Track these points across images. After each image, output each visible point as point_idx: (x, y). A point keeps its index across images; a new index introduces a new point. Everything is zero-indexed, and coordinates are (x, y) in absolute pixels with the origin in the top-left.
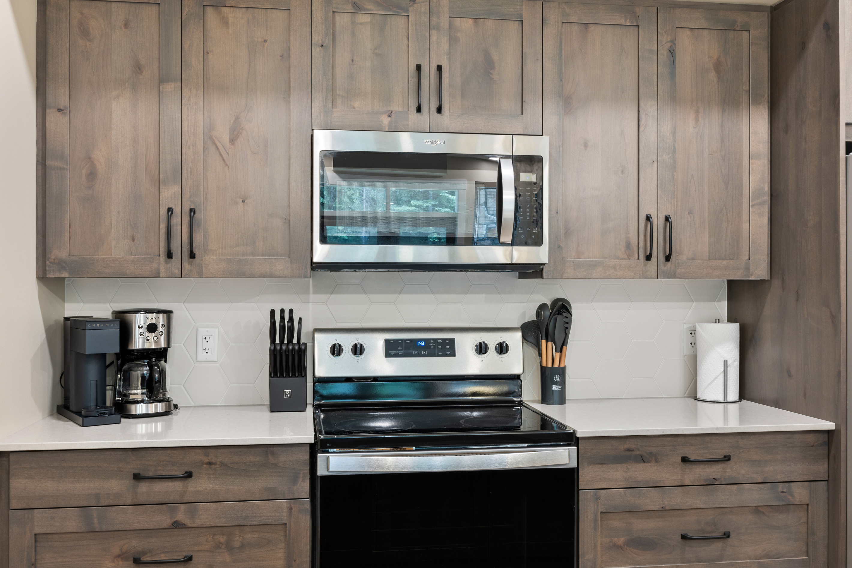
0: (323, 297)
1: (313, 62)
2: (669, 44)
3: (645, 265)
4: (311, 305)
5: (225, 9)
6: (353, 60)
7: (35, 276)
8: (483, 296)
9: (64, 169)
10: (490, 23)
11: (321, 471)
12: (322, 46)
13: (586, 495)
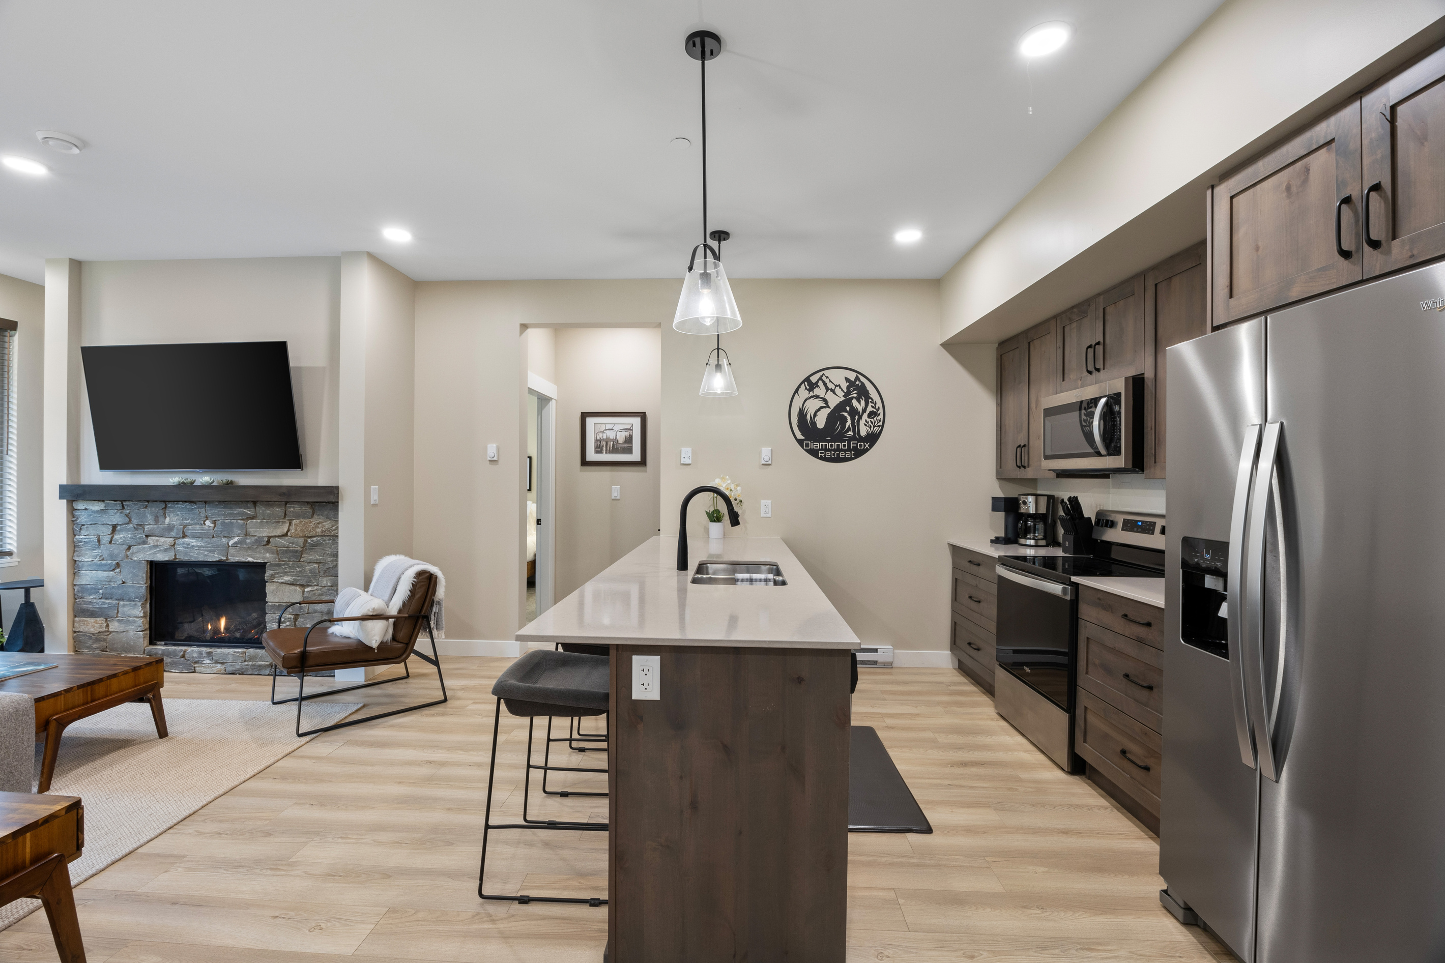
4: (1111, 495)
10: (1122, 303)
12: (1059, 348)
13: (1081, 623)
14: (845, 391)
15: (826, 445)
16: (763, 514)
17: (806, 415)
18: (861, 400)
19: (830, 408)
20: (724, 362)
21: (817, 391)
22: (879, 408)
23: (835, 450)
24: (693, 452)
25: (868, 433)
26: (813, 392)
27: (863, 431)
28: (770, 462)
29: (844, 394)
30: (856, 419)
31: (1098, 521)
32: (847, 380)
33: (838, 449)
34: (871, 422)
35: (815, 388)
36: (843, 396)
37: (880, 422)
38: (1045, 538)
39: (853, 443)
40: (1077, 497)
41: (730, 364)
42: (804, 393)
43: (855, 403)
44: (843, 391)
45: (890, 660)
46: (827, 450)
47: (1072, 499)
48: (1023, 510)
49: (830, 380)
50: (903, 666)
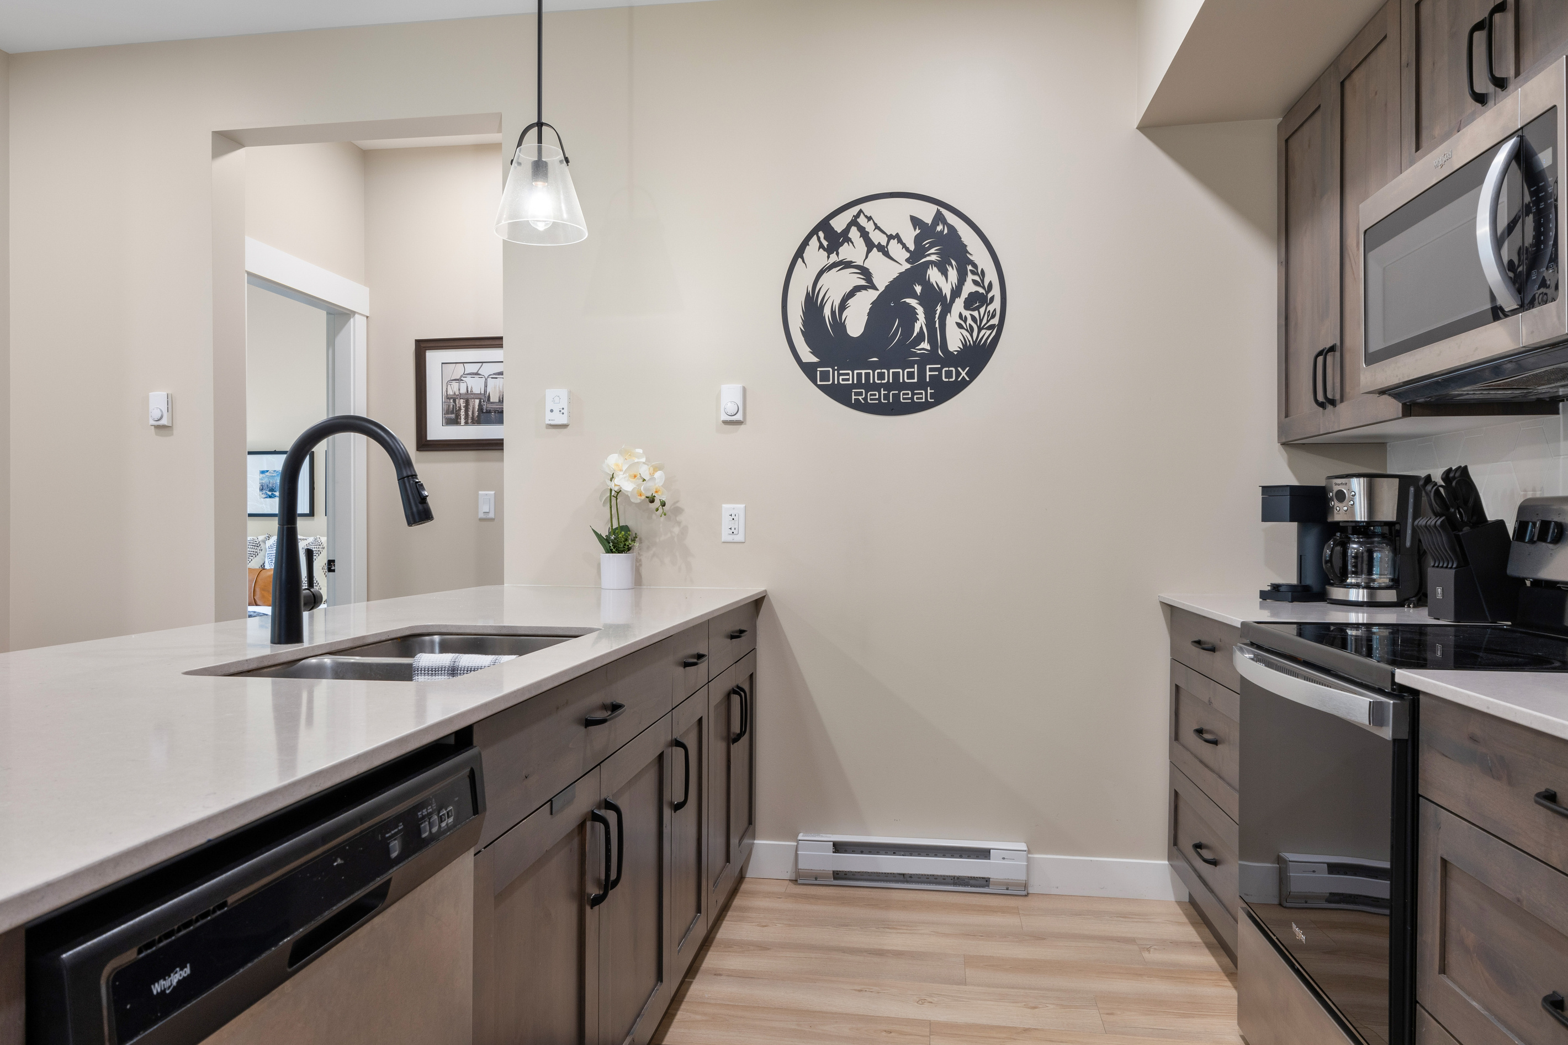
13: (1426, 810)
14: (912, 248)
15: (867, 375)
16: (726, 536)
17: (822, 306)
18: (950, 268)
19: (877, 290)
20: (552, 154)
21: (846, 252)
22: (990, 284)
23: (888, 387)
24: (572, 398)
25: (965, 345)
26: (837, 254)
27: (955, 340)
28: (739, 417)
29: (908, 255)
30: (938, 312)
31: (1522, 526)
32: (915, 221)
33: (897, 385)
34: (973, 318)
35: (842, 244)
36: (907, 260)
37: (993, 316)
38: (1395, 583)
39: (931, 370)
40: (1466, 467)
41: (567, 161)
42: (816, 257)
43: (934, 275)
44: (907, 250)
45: (1021, 877)
46: (869, 387)
47: (1451, 475)
48: (1339, 514)
49: (875, 224)
50: (1054, 891)
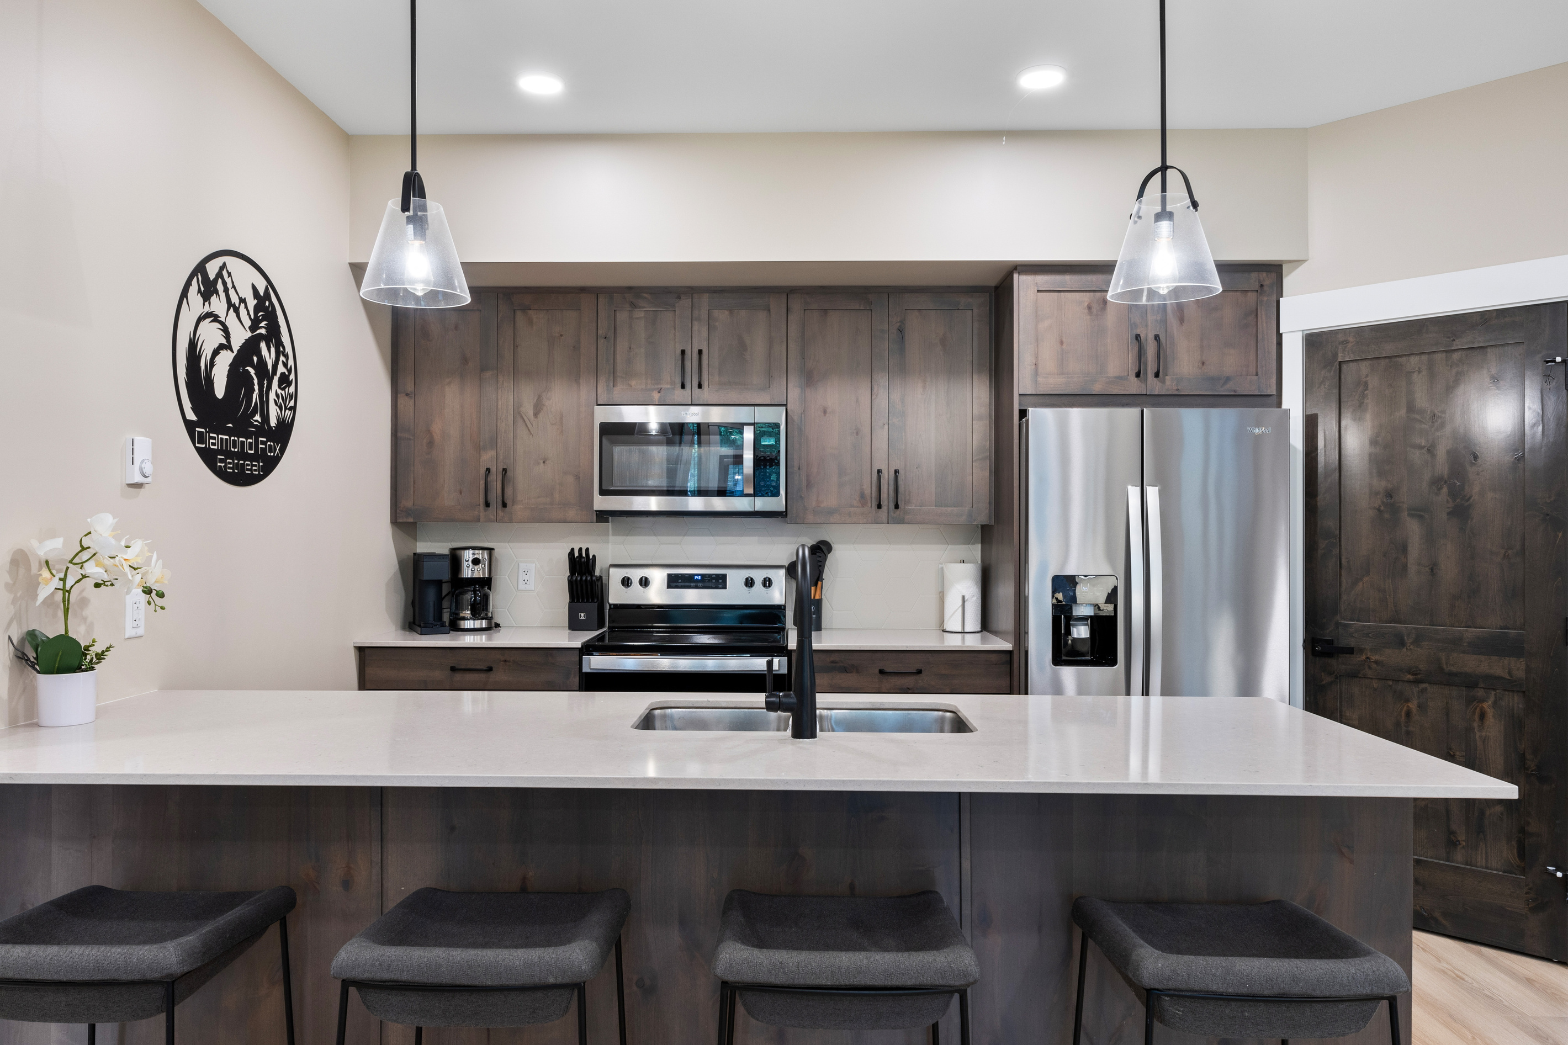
0: (620, 538)
1: (598, 351)
2: (898, 324)
3: (876, 512)
4: (610, 544)
5: (530, 312)
6: (630, 348)
7: (389, 521)
8: (756, 538)
9: (410, 439)
10: (743, 313)
11: (586, 669)
12: (605, 338)
14: (252, 317)
15: (227, 441)
18: (271, 345)
19: (233, 352)
21: (215, 304)
22: (291, 368)
23: (237, 455)
25: (278, 422)
26: (210, 304)
27: (274, 416)
29: (250, 323)
30: (265, 386)
32: (254, 290)
33: (242, 454)
34: (282, 398)
35: (212, 294)
36: (250, 328)
37: (292, 399)
39: (261, 442)
42: (196, 301)
43: (263, 348)
46: (227, 453)
49: (232, 282)
